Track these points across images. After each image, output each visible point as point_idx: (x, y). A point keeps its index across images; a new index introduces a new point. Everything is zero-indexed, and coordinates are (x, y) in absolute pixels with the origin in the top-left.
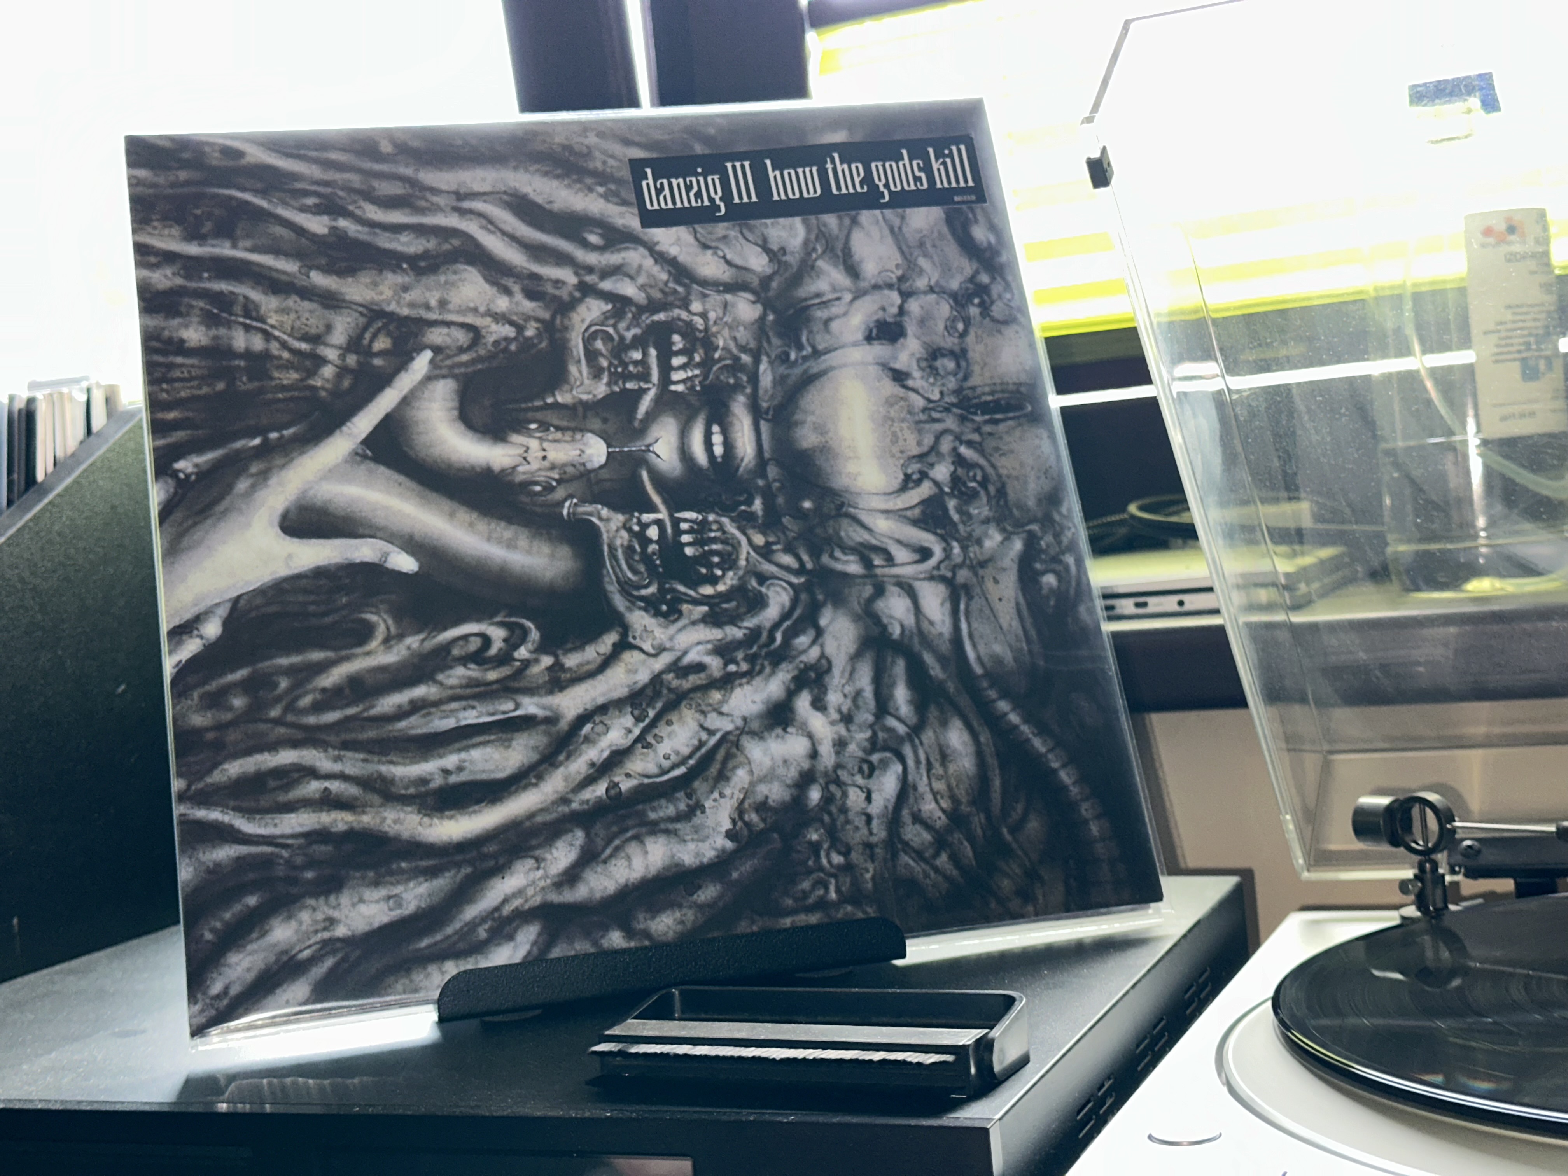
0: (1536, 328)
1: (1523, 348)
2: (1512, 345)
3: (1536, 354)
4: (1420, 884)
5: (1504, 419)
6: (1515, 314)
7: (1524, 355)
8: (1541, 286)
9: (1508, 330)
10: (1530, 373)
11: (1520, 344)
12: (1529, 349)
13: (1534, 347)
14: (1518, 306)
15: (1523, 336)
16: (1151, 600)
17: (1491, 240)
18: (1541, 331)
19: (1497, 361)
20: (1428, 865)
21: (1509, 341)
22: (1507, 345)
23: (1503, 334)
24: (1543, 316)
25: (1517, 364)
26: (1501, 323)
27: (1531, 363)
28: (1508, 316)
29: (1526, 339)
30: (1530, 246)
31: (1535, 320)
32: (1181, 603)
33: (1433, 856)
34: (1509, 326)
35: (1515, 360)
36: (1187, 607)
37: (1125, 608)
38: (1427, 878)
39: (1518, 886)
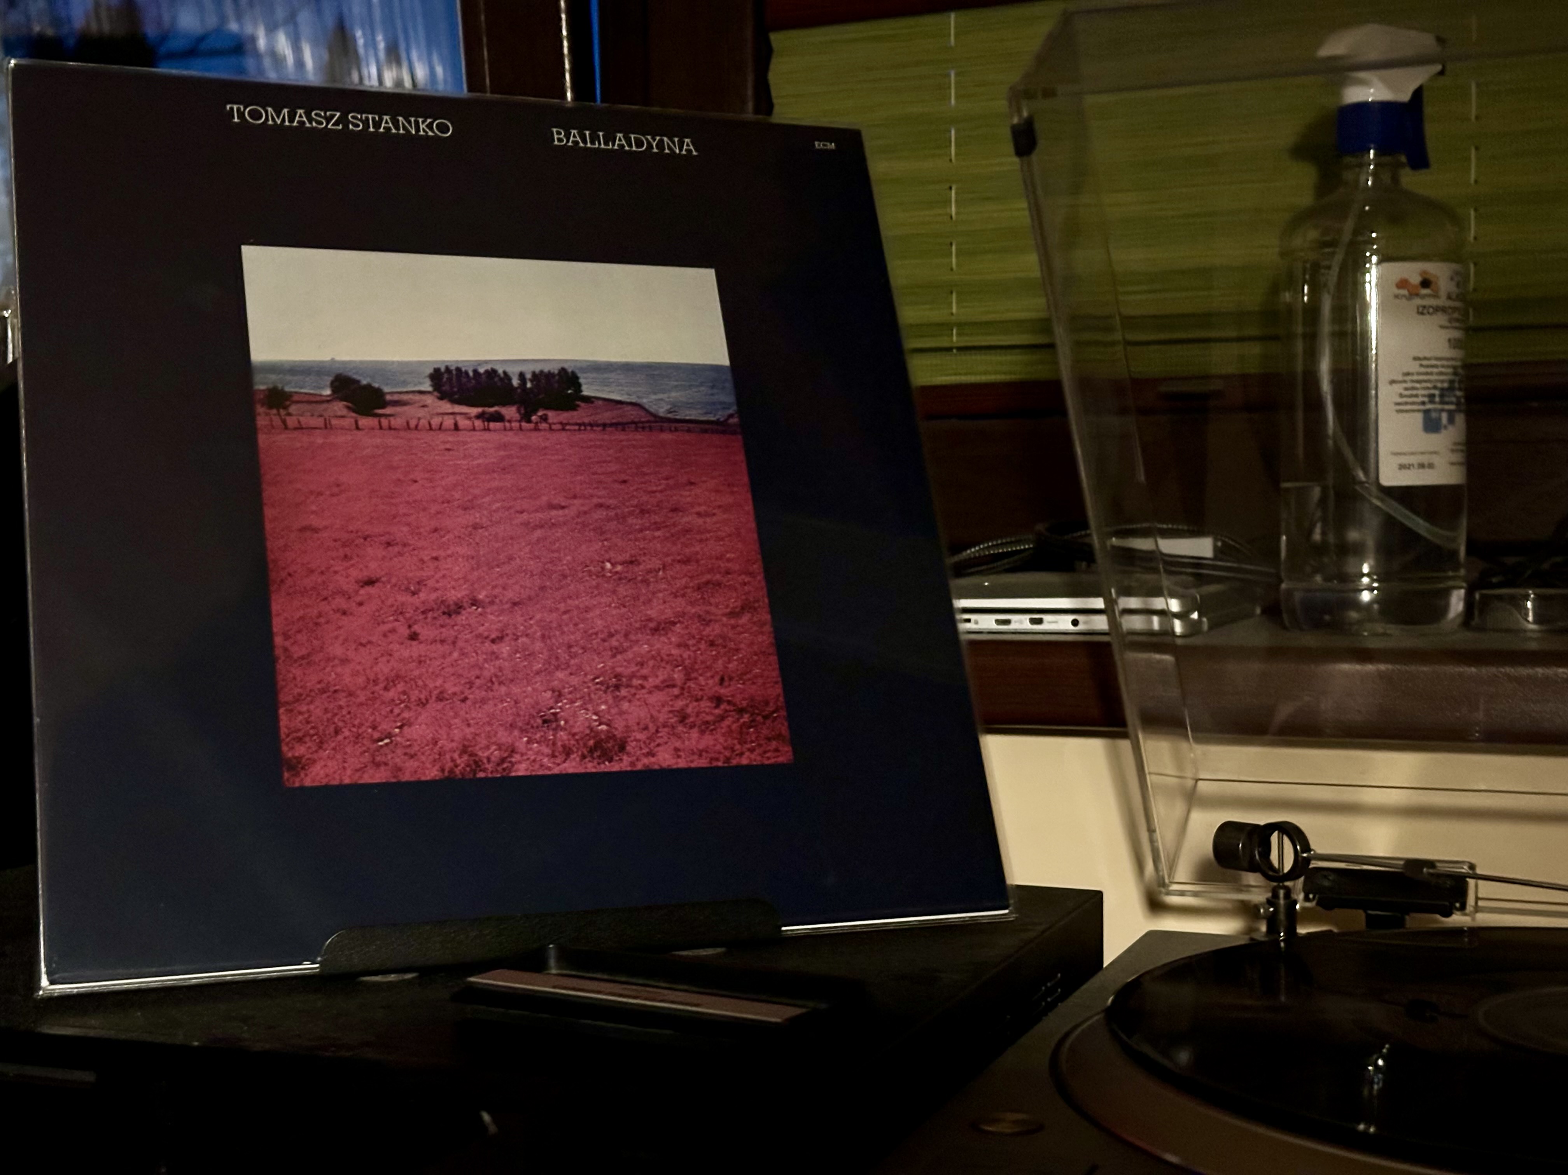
0: (1442, 381)
1: (1426, 399)
2: (1416, 396)
3: (1439, 407)
4: (1272, 909)
5: (1402, 467)
6: (1421, 365)
7: (1429, 406)
8: (1449, 340)
9: (1413, 381)
10: (1431, 425)
11: (1424, 396)
12: (1432, 402)
13: (1437, 399)
14: (1425, 358)
15: (1428, 388)
16: (1047, 618)
17: (1404, 292)
18: (1446, 385)
19: (1399, 411)
20: (1282, 893)
21: (1415, 392)
22: (1411, 396)
23: (1409, 385)
24: (1450, 370)
25: (1419, 417)
26: (1408, 374)
27: (1434, 415)
28: (1414, 367)
29: (1433, 392)
30: (1442, 302)
31: (1441, 373)
32: (1075, 623)
33: (1288, 884)
34: (1415, 378)
35: (1419, 411)
36: (1081, 627)
37: (1021, 623)
38: (1279, 904)
39: (1368, 917)
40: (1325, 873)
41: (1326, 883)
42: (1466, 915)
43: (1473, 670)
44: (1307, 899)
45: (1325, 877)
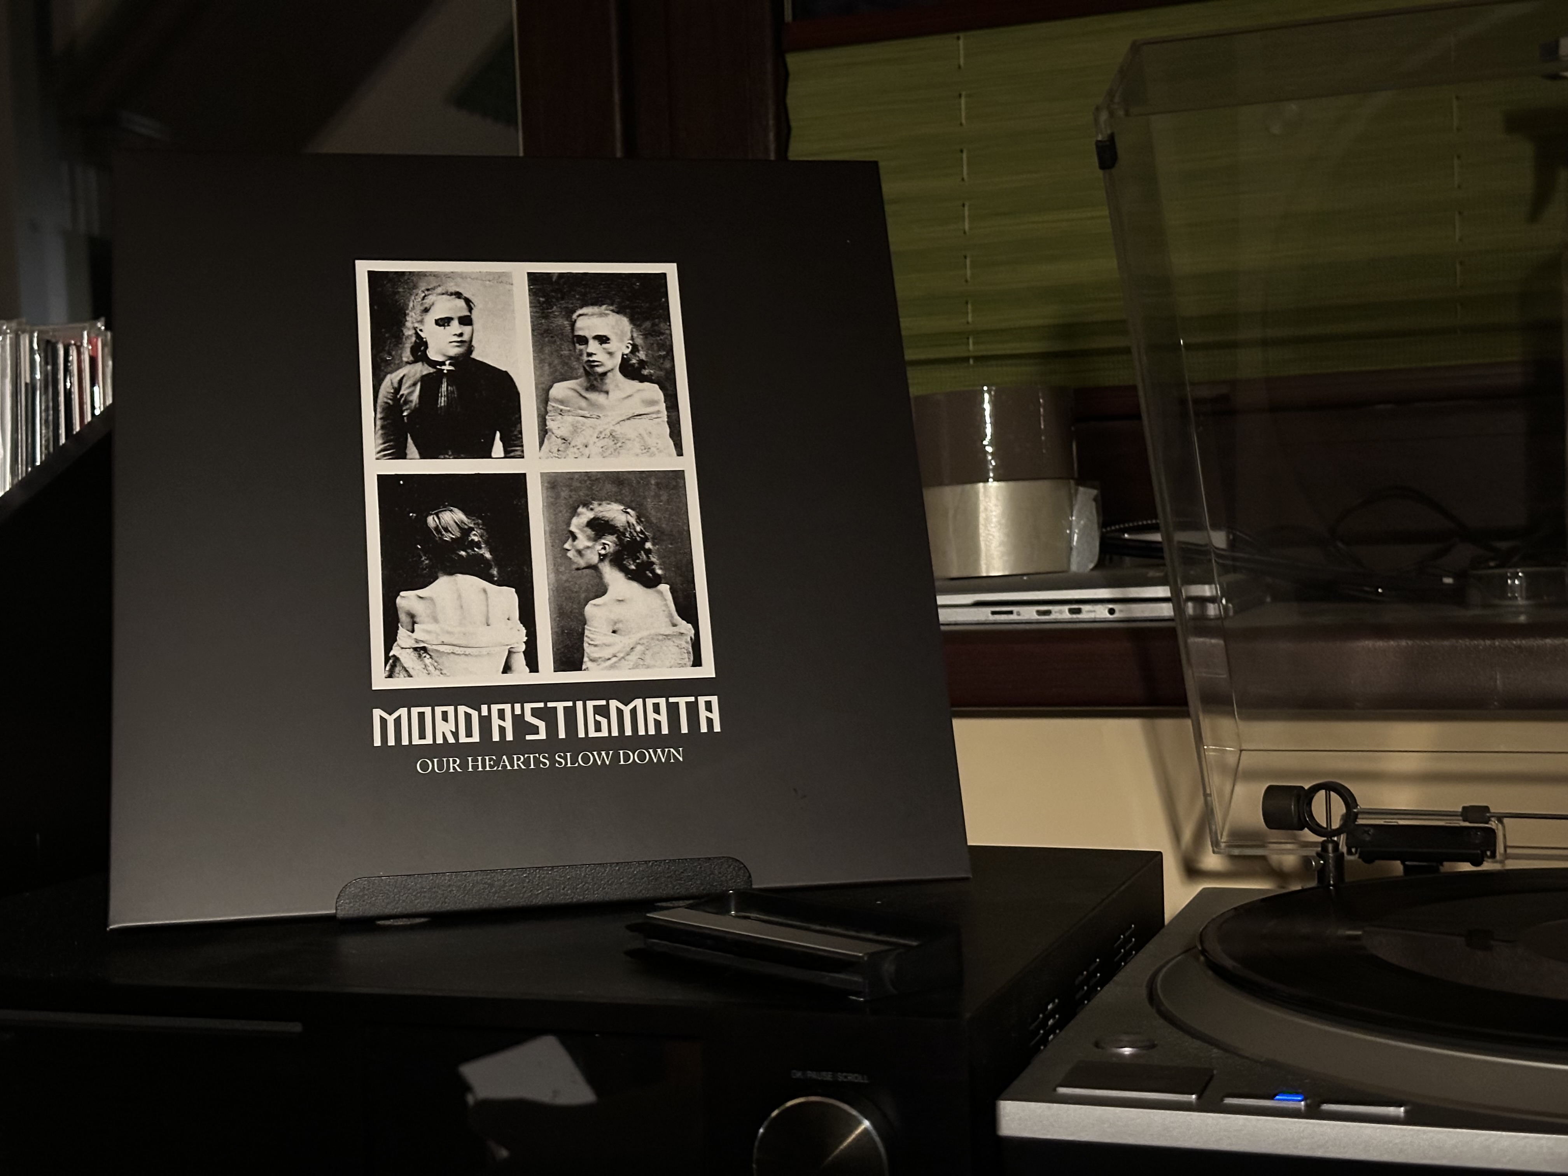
4: (1322, 862)
16: (1085, 608)
20: (1330, 847)
32: (1112, 611)
33: (1336, 839)
36: (1117, 615)
37: (1062, 613)
38: (1329, 856)
39: (1406, 868)
40: (1366, 829)
41: (1368, 838)
42: (1496, 862)
43: (1488, 642)
44: (1350, 852)
45: (1367, 832)
